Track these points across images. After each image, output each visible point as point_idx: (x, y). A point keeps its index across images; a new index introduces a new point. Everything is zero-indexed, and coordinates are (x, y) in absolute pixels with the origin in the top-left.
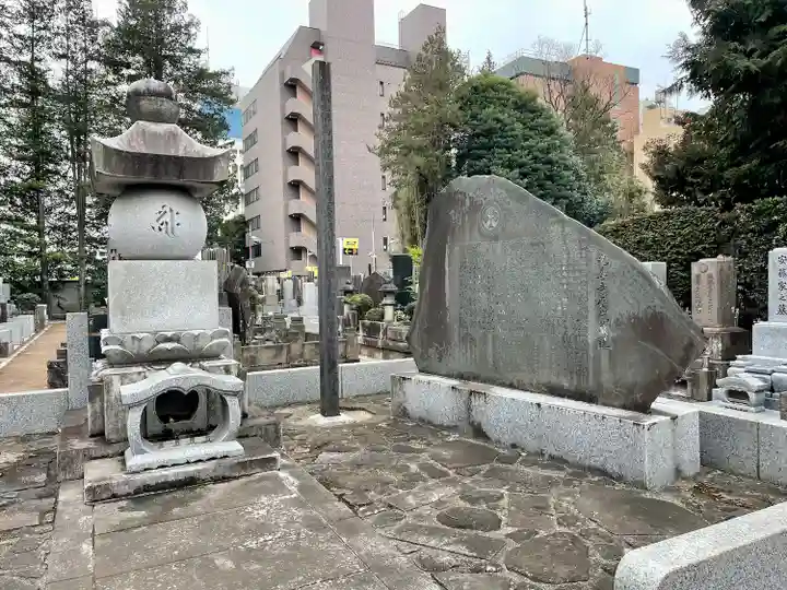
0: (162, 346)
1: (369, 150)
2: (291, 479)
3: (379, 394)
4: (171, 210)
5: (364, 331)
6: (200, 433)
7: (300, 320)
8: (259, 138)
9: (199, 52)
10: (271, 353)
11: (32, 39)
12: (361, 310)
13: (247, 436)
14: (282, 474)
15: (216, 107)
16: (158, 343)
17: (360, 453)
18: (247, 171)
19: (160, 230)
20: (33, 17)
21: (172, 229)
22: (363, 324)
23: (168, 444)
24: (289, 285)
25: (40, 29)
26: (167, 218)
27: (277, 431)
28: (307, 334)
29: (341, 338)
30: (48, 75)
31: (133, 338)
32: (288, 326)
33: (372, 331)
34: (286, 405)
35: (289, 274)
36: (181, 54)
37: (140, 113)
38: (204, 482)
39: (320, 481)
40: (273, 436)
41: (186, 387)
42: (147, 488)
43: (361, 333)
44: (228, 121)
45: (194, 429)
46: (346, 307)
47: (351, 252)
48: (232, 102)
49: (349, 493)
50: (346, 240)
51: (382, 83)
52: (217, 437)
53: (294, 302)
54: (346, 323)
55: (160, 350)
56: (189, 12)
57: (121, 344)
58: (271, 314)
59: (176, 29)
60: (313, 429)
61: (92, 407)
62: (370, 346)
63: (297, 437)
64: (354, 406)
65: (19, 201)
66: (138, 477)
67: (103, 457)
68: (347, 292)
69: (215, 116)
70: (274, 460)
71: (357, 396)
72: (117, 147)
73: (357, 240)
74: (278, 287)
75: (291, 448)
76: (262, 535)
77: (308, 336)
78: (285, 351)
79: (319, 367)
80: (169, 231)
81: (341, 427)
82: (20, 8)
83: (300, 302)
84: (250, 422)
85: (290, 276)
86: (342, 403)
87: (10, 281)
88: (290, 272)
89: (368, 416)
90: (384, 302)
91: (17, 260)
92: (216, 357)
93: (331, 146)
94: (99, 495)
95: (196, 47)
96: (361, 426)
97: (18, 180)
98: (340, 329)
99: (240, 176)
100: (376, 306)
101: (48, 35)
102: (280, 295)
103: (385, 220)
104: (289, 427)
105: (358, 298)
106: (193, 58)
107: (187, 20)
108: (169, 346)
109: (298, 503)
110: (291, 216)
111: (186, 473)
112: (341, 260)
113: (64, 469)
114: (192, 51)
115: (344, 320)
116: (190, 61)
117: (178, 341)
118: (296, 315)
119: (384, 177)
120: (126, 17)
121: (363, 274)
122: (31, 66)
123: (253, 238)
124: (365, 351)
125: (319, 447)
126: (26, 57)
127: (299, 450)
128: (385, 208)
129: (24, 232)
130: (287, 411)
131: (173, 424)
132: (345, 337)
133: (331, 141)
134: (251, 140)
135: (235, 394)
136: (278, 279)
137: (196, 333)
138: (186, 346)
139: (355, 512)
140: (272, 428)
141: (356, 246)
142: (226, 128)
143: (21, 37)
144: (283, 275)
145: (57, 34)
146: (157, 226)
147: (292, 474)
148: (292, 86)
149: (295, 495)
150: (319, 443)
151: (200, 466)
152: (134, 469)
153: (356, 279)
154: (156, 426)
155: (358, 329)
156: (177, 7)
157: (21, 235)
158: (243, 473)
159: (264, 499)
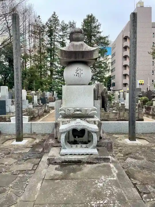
0: (76, 112)
1: (149, 53)
2: (115, 169)
3: (151, 133)
4: (80, 69)
5: (145, 108)
6: (85, 143)
7: (124, 104)
8: (116, 54)
9: (101, 32)
10: (113, 115)
11: (63, 36)
12: (144, 102)
13: (101, 146)
14: (112, 165)
15: (104, 46)
16: (75, 111)
17: (144, 161)
18: (112, 63)
19: (77, 76)
20: (63, 30)
21: (80, 75)
22: (145, 107)
23: (74, 146)
24: (122, 94)
25: (64, 33)
26: (79, 72)
27: (111, 146)
28: (126, 109)
29: (137, 111)
30: (66, 44)
31: (68, 109)
32: (120, 106)
33: (148, 109)
34: (116, 134)
35: (122, 91)
36: (96, 34)
37: (72, 39)
38: (84, 163)
39: (126, 172)
40: (110, 147)
41: (79, 128)
42: (65, 162)
43: (144, 109)
44: (107, 50)
45: (84, 141)
46: (139, 101)
47: (141, 84)
48: (109, 44)
49: (139, 183)
50: (140, 81)
51: (154, 33)
52: (90, 146)
53: (123, 99)
54: (139, 106)
55: (75, 114)
56: (98, 22)
57: (64, 111)
58: (116, 102)
59: (95, 27)
60: (126, 146)
61: (56, 130)
62: (148, 114)
63: (119, 148)
64: (141, 137)
65: (60, 74)
66: (63, 157)
67: (56, 147)
68: (139, 96)
69: (104, 49)
70: (109, 159)
71: (142, 133)
72: (64, 50)
73: (143, 81)
74: (119, 94)
75: (116, 152)
76: (99, 199)
77: (126, 110)
78: (118, 114)
79: (128, 122)
80: (79, 76)
81: (136, 146)
82: (60, 28)
83: (125, 99)
84: (103, 141)
85: (123, 91)
86: (137, 136)
87: (58, 92)
88: (123, 90)
89: (148, 143)
90: (153, 100)
91: (59, 87)
92: (93, 117)
93: (136, 43)
94: (51, 162)
95: (100, 31)
96: (144, 147)
97: (60, 69)
98: (137, 107)
99: (110, 65)
100: (150, 101)
101: (66, 34)
102: (119, 97)
103: (153, 74)
104: (116, 143)
105: (143, 98)
106: (99, 34)
107: (98, 24)
108: (78, 112)
109: (116, 183)
110: (124, 75)
111: (78, 158)
112: (138, 86)
113: (46, 149)
114: (99, 32)
115: (139, 105)
116: (98, 35)
117: (81, 111)
118: (123, 103)
119: (153, 62)
120: (83, 26)
121: (145, 91)
122: (62, 42)
123: (113, 81)
124: (145, 115)
125: (127, 155)
126: (61, 40)
127: (119, 154)
128: (153, 71)
129: (61, 81)
130: (116, 136)
131: (77, 139)
132: (139, 111)
133: (136, 41)
134: (114, 55)
135: (96, 132)
136: (119, 92)
137: (86, 109)
138: (83, 113)
139: (141, 197)
140: (110, 145)
141: (143, 82)
142: (107, 51)
143: (61, 35)
144: (120, 91)
145: (68, 33)
146: (75, 74)
147: (115, 166)
148: (125, 38)
149: (115, 179)
150: (127, 153)
151: (83, 157)
152: (63, 154)
153: (143, 92)
154: (72, 139)
155: (143, 108)
156: (95, 21)
157: (60, 82)
158: (97, 162)
159: (103, 177)
